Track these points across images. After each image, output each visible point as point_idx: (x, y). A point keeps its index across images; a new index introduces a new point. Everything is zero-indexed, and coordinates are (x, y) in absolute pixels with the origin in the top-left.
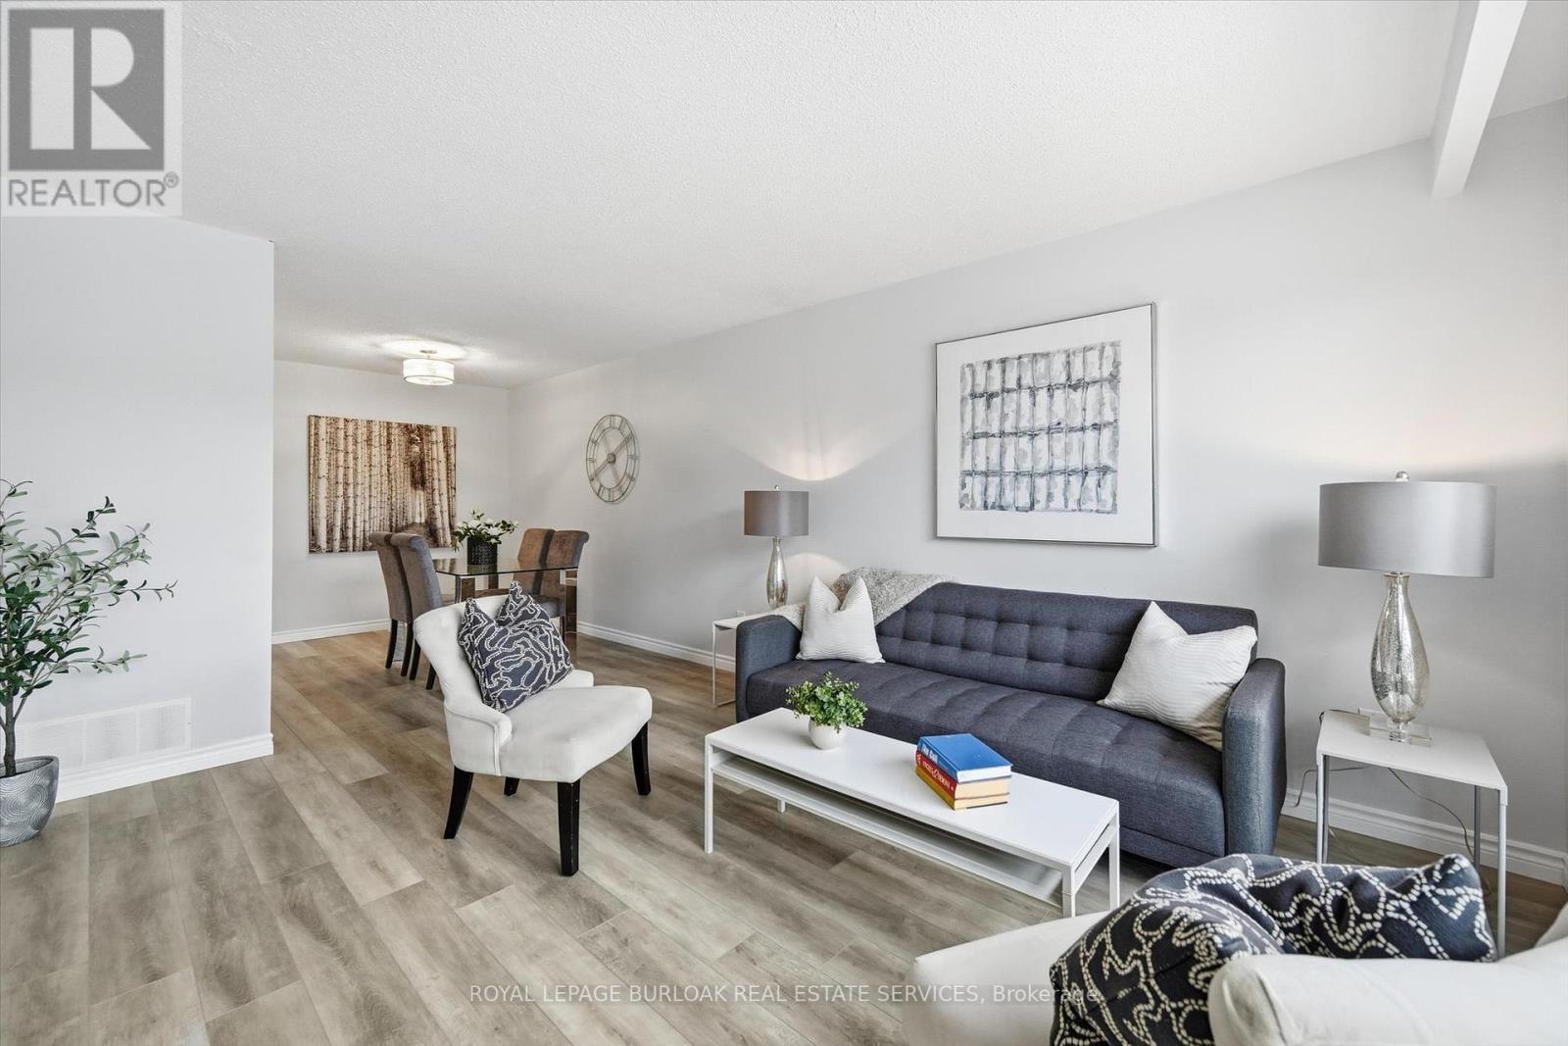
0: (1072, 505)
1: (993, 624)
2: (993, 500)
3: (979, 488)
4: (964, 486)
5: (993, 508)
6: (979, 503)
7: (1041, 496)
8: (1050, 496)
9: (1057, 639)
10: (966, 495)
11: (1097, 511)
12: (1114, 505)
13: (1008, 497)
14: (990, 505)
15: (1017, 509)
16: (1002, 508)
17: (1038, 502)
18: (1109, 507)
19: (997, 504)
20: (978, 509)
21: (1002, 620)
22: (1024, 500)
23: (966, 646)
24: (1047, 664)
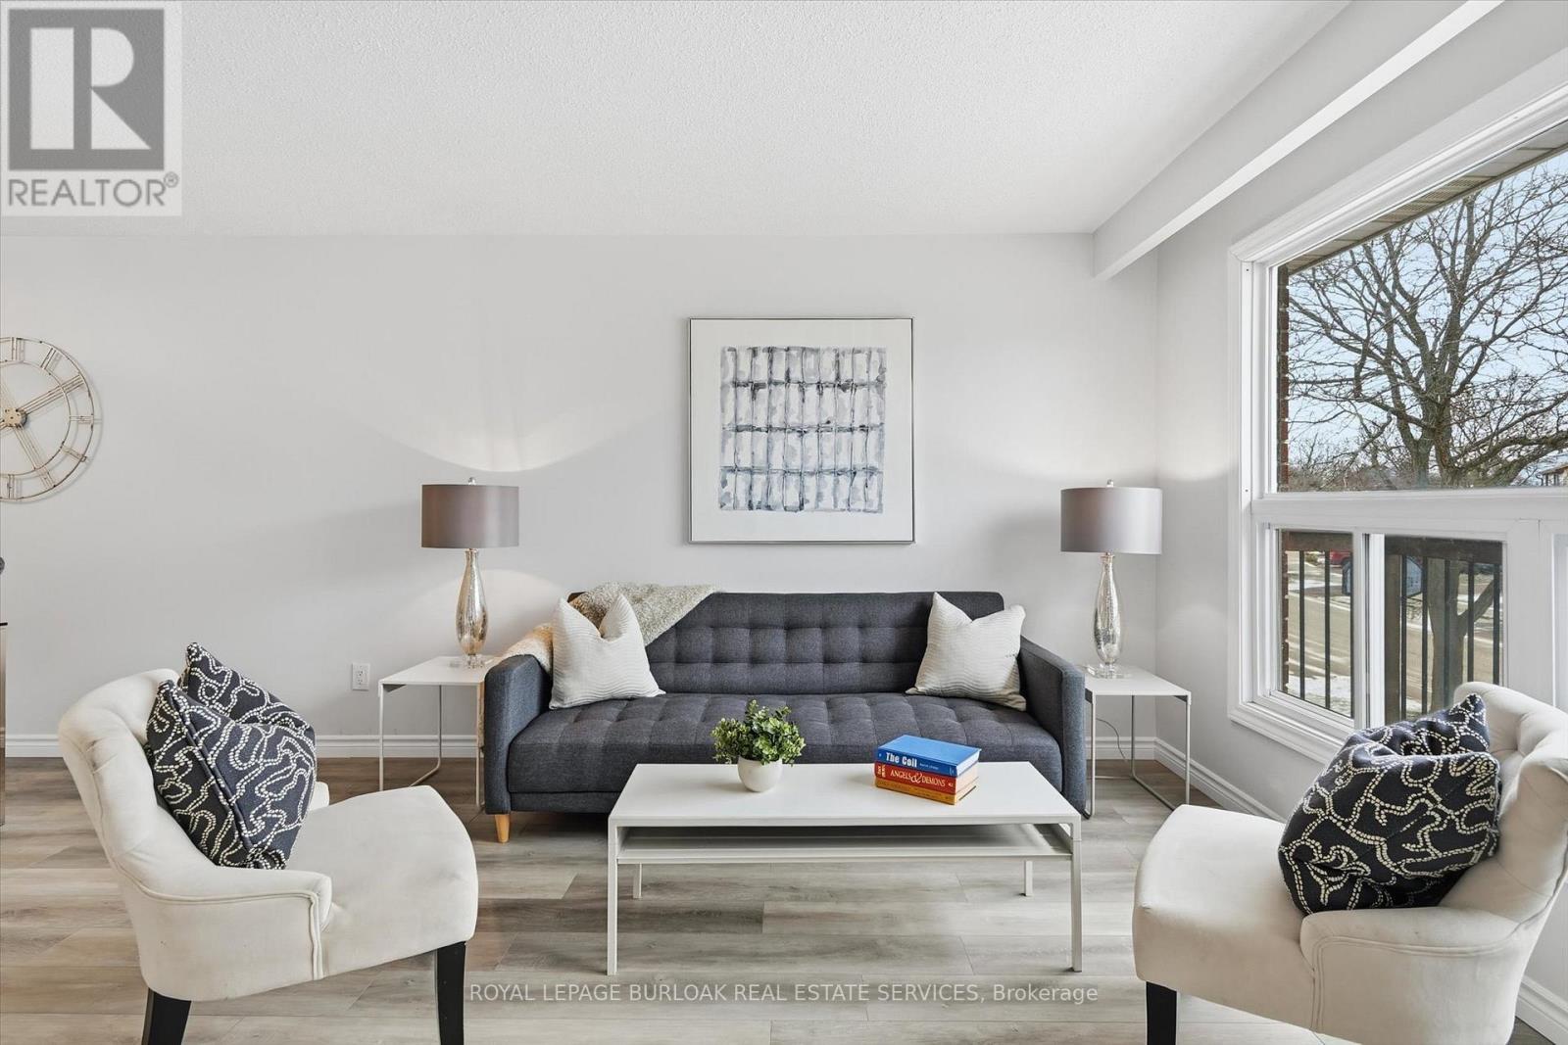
0: (842, 505)
1: (781, 632)
2: (759, 499)
3: (742, 487)
4: (724, 483)
5: (759, 508)
6: (743, 503)
7: (811, 495)
8: (819, 496)
9: (851, 640)
10: (728, 494)
11: (865, 511)
12: (880, 505)
13: (776, 496)
14: (755, 504)
15: (785, 509)
16: (769, 508)
17: (808, 501)
18: (875, 507)
19: (763, 503)
20: (742, 509)
21: (791, 627)
22: (793, 499)
23: (755, 660)
24: (845, 665)
